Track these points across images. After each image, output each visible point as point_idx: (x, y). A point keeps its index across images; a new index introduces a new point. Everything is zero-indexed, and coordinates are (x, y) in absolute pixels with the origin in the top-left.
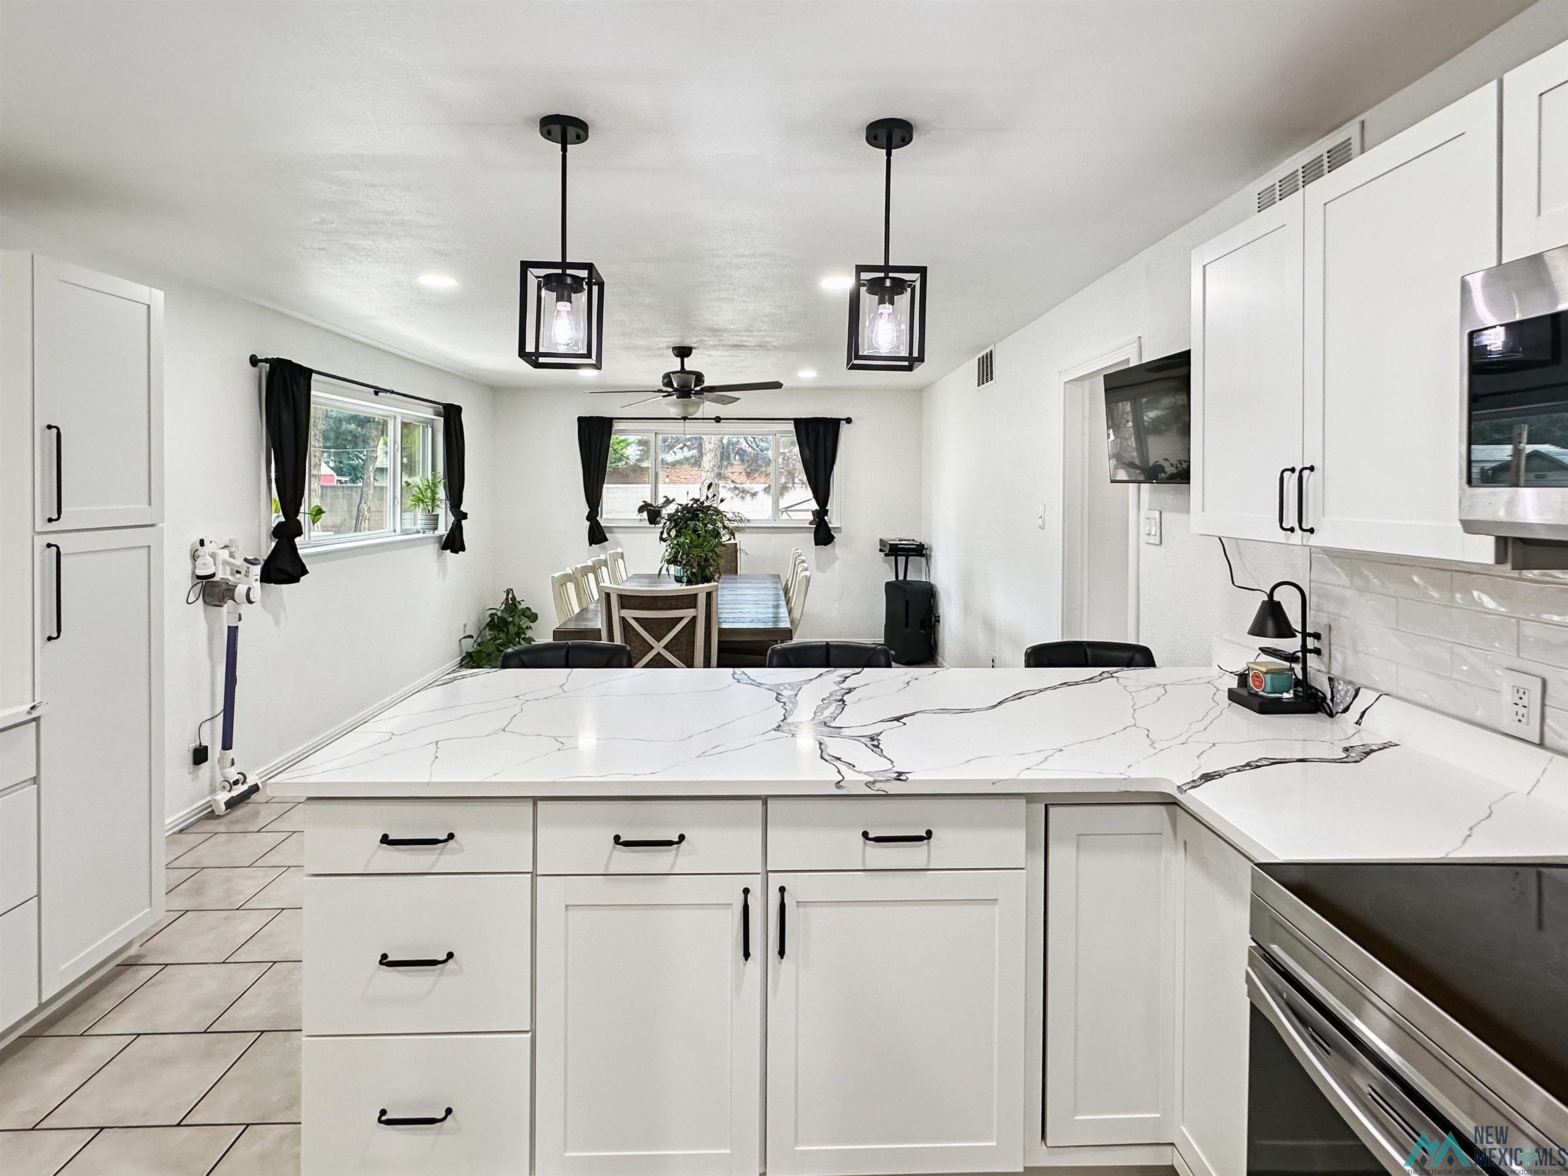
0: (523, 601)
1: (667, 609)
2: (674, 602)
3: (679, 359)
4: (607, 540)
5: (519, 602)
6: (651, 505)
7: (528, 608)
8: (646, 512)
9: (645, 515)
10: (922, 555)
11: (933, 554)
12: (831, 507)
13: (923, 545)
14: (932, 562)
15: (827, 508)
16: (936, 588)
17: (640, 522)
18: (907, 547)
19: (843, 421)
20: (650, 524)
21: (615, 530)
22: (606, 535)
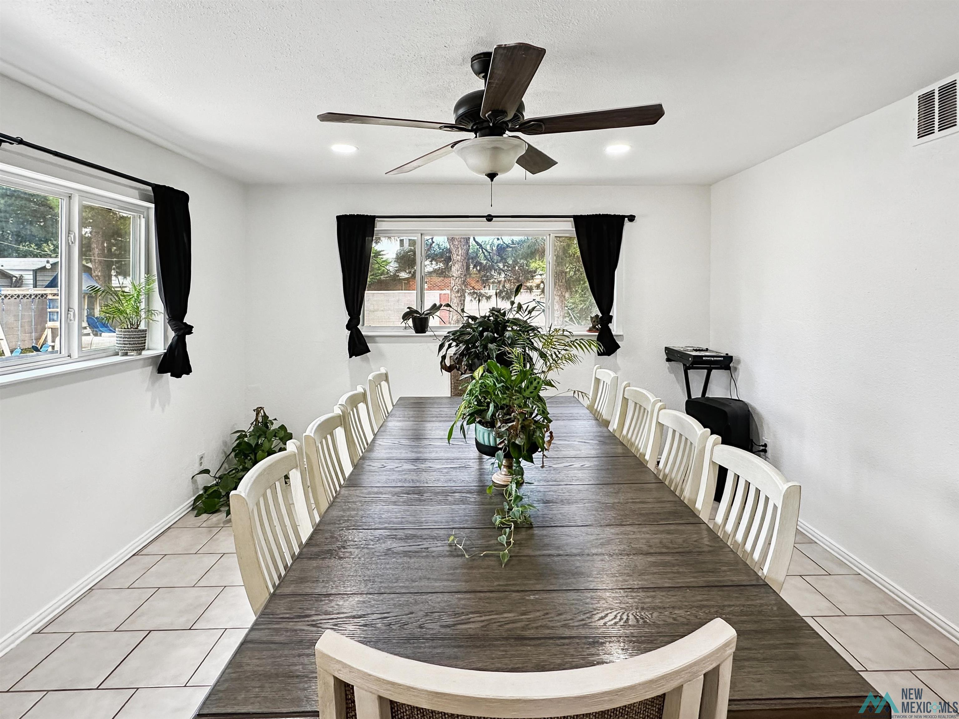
0: (275, 419)
4: (370, 351)
5: (271, 422)
6: (417, 312)
7: (280, 428)
8: (412, 318)
9: (410, 322)
10: (727, 368)
11: (741, 367)
12: (614, 312)
13: (731, 357)
14: (741, 376)
15: (610, 314)
16: (754, 409)
17: (405, 331)
18: (712, 359)
19: (626, 219)
20: (416, 333)
21: (377, 339)
22: (368, 344)
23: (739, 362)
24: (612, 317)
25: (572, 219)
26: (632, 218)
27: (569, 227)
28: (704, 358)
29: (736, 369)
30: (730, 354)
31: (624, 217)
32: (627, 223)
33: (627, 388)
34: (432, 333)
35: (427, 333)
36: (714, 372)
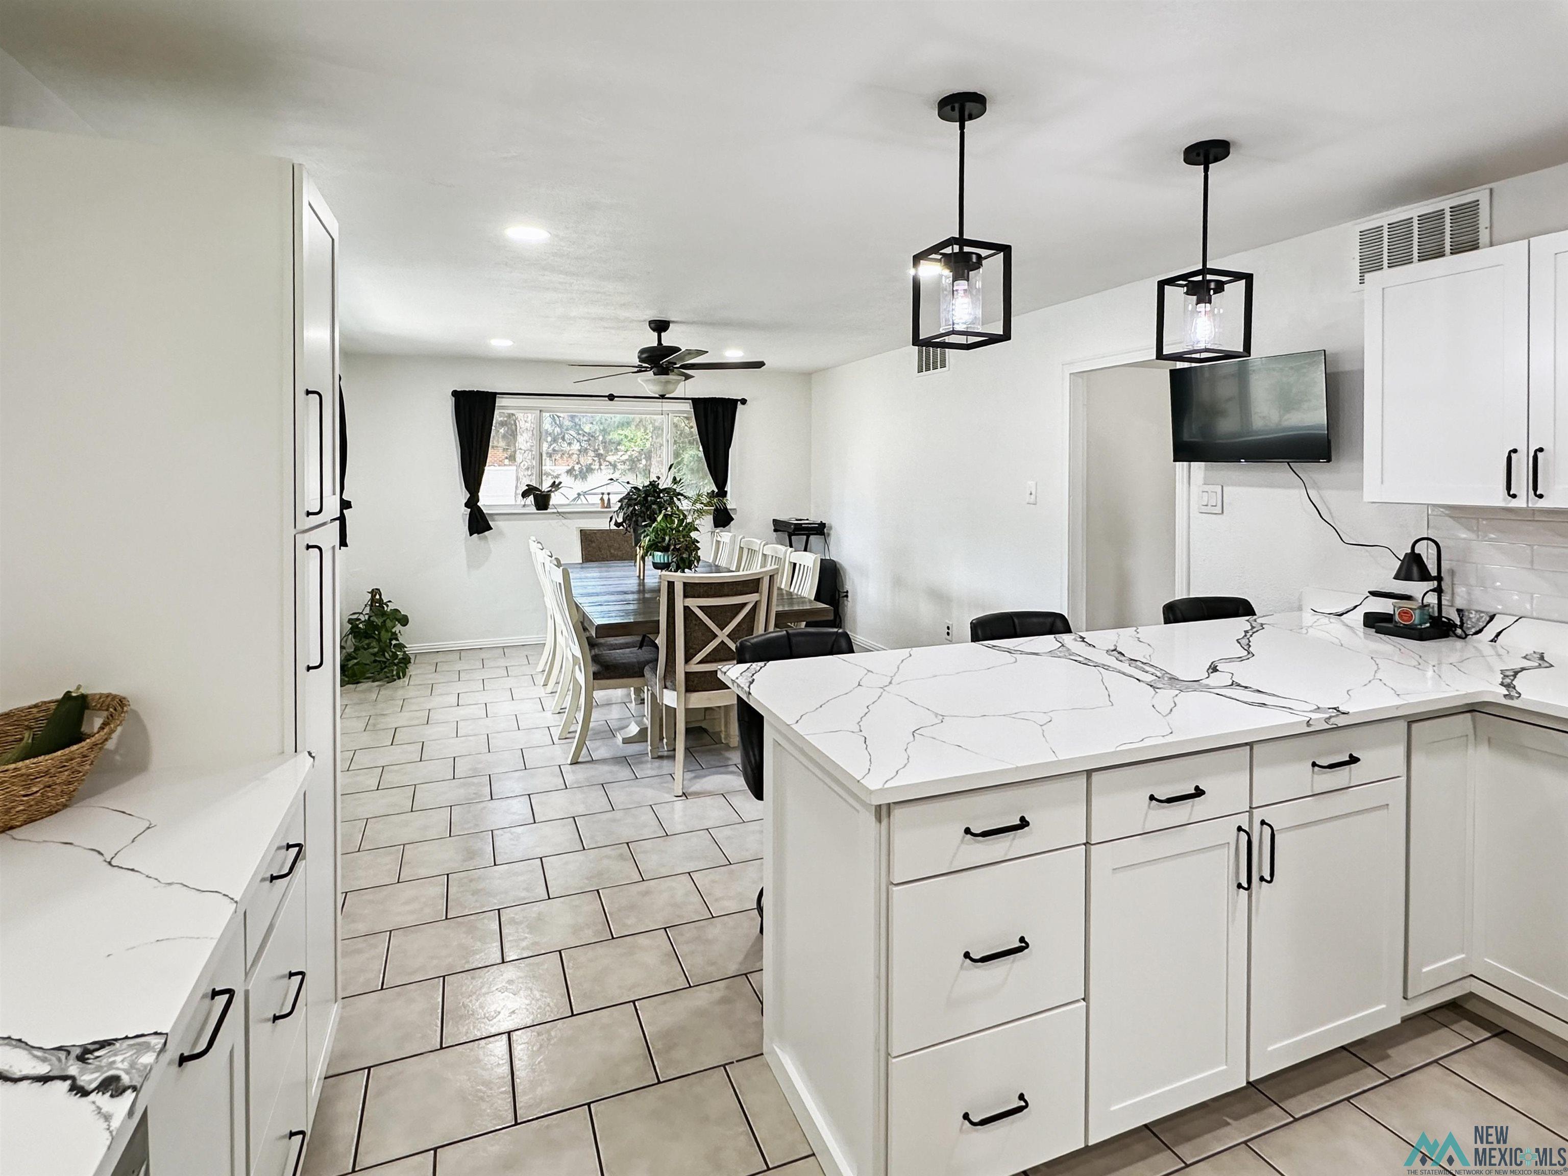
0: (390, 601)
1: (732, 595)
2: (739, 588)
3: (656, 334)
4: (491, 529)
5: (386, 604)
6: (536, 489)
7: (397, 610)
8: (532, 496)
9: (531, 498)
10: (822, 533)
11: (832, 532)
12: (728, 488)
13: (825, 524)
14: (832, 540)
15: (726, 489)
16: (841, 565)
17: (524, 508)
18: (810, 526)
19: (739, 402)
20: (537, 509)
21: (496, 517)
22: (490, 523)
23: (831, 528)
24: (726, 492)
25: (691, 401)
26: (744, 402)
27: (688, 407)
28: (803, 525)
29: (829, 535)
30: (823, 522)
31: (737, 401)
32: (739, 405)
33: (743, 540)
34: (555, 511)
35: (549, 511)
36: (812, 538)
